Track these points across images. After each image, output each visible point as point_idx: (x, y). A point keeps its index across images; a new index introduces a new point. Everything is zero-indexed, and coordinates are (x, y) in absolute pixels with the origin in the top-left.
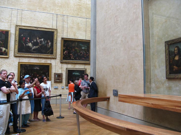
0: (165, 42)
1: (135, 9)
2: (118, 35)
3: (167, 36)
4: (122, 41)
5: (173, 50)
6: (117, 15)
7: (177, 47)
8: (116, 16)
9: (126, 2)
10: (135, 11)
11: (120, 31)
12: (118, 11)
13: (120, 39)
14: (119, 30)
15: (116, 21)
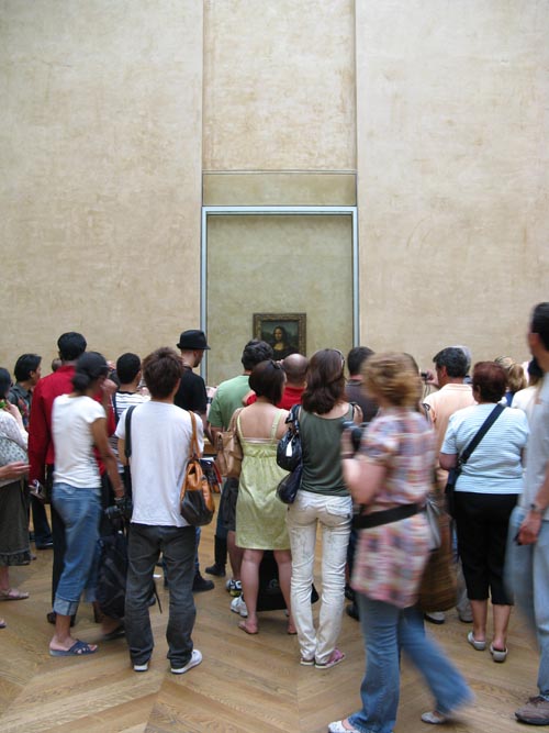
0: (255, 315)
1: (174, 222)
2: (101, 266)
3: (254, 302)
4: (119, 285)
5: (272, 333)
6: (96, 209)
7: (282, 329)
8: (91, 213)
9: (142, 192)
10: (174, 226)
11: (110, 257)
12: (101, 202)
13: (110, 279)
14: (107, 255)
15: (90, 225)
